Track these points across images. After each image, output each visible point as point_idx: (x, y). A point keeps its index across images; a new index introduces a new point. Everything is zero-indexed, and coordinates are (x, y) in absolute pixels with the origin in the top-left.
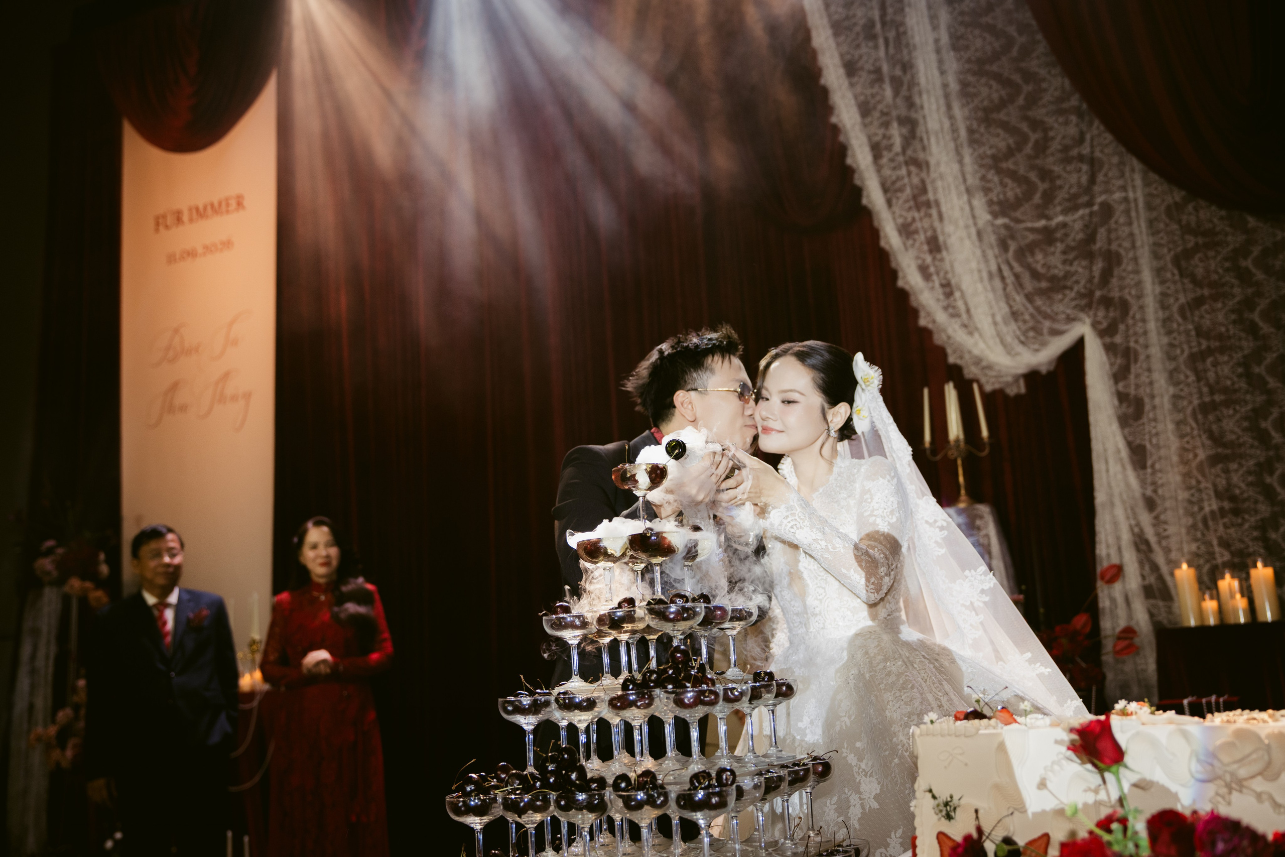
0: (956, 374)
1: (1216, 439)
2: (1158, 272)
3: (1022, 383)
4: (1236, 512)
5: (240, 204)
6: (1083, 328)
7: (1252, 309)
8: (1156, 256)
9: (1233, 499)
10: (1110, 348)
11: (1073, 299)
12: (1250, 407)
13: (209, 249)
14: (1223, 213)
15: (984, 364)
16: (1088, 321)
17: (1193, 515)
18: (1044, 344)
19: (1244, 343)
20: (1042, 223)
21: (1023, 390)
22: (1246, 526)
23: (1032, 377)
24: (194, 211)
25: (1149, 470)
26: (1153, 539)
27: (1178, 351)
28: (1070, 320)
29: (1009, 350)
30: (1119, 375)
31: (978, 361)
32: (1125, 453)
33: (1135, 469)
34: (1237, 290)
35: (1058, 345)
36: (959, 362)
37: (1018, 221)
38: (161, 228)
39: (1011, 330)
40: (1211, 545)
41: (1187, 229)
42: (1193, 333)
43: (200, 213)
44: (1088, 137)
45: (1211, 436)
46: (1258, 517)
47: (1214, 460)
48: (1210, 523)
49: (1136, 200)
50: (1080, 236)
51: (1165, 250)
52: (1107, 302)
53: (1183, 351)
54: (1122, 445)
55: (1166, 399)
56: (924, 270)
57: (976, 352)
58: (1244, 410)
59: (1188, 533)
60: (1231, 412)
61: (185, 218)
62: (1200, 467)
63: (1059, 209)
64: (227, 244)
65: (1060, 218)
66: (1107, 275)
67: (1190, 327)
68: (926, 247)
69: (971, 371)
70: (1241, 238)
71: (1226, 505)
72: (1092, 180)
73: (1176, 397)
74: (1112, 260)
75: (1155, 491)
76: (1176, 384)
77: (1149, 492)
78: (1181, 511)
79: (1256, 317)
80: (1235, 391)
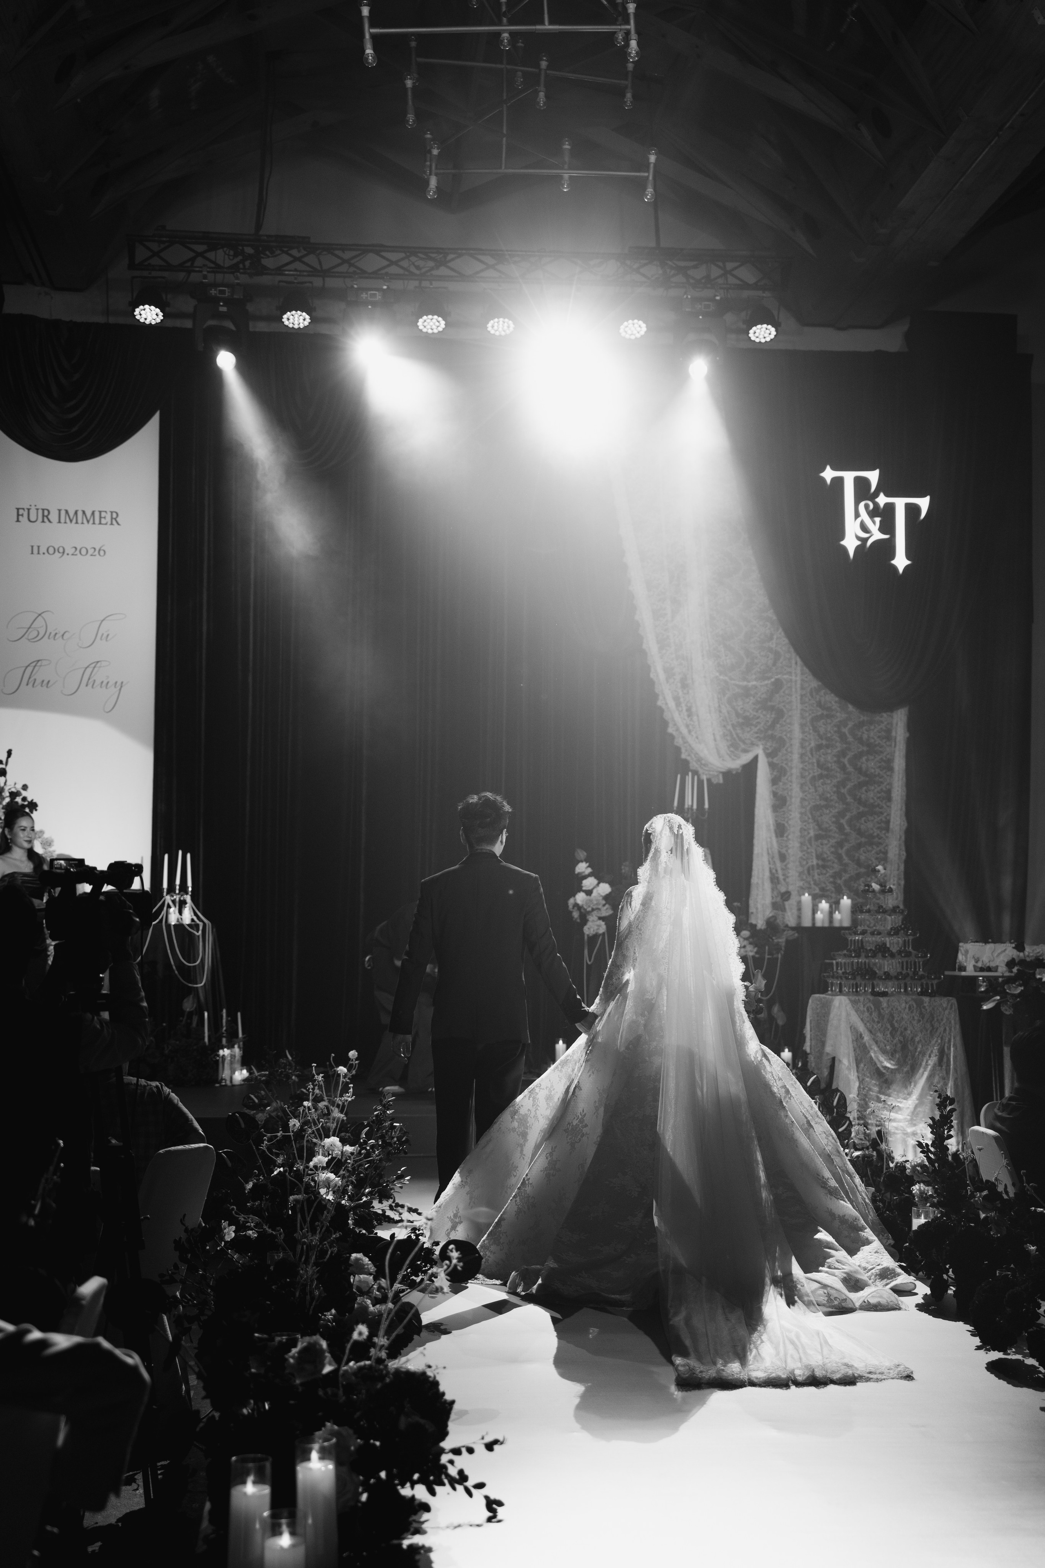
0: (684, 767)
1: (819, 825)
2: (802, 726)
3: (721, 777)
4: (824, 867)
5: (115, 519)
6: (759, 751)
7: (844, 757)
8: (802, 717)
9: (823, 860)
10: (772, 765)
11: (757, 733)
12: (836, 810)
13: (78, 551)
14: (837, 699)
15: (703, 762)
16: (761, 747)
17: (802, 865)
18: (739, 757)
19: (838, 775)
20: (745, 683)
21: (721, 781)
22: (828, 875)
23: (727, 774)
24: (63, 513)
25: (785, 838)
26: (781, 877)
27: (807, 774)
28: (753, 744)
29: (720, 756)
30: (775, 781)
31: (699, 760)
32: (772, 828)
33: (777, 836)
34: (838, 744)
35: (746, 758)
36: (689, 758)
37: (731, 679)
38: (24, 519)
39: (723, 746)
40: (810, 885)
41: (819, 704)
42: (815, 764)
43: (72, 517)
44: (775, 637)
45: (818, 825)
46: (834, 871)
47: (818, 837)
48: (811, 872)
49: (796, 681)
50: (764, 696)
51: (807, 714)
52: (772, 737)
53: (809, 774)
54: (771, 821)
55: (798, 800)
56: (677, 699)
57: (702, 755)
58: (834, 811)
59: (799, 876)
60: (828, 811)
61: (54, 517)
62: (810, 841)
63: (754, 677)
64: (100, 551)
65: (754, 683)
66: (775, 722)
67: (815, 761)
68: (679, 685)
69: (694, 765)
70: (844, 716)
71: (820, 863)
72: (774, 664)
73: (803, 800)
74: (780, 714)
75: (787, 851)
76: (804, 792)
77: (783, 851)
78: (798, 863)
79: (846, 761)
80: (832, 800)
